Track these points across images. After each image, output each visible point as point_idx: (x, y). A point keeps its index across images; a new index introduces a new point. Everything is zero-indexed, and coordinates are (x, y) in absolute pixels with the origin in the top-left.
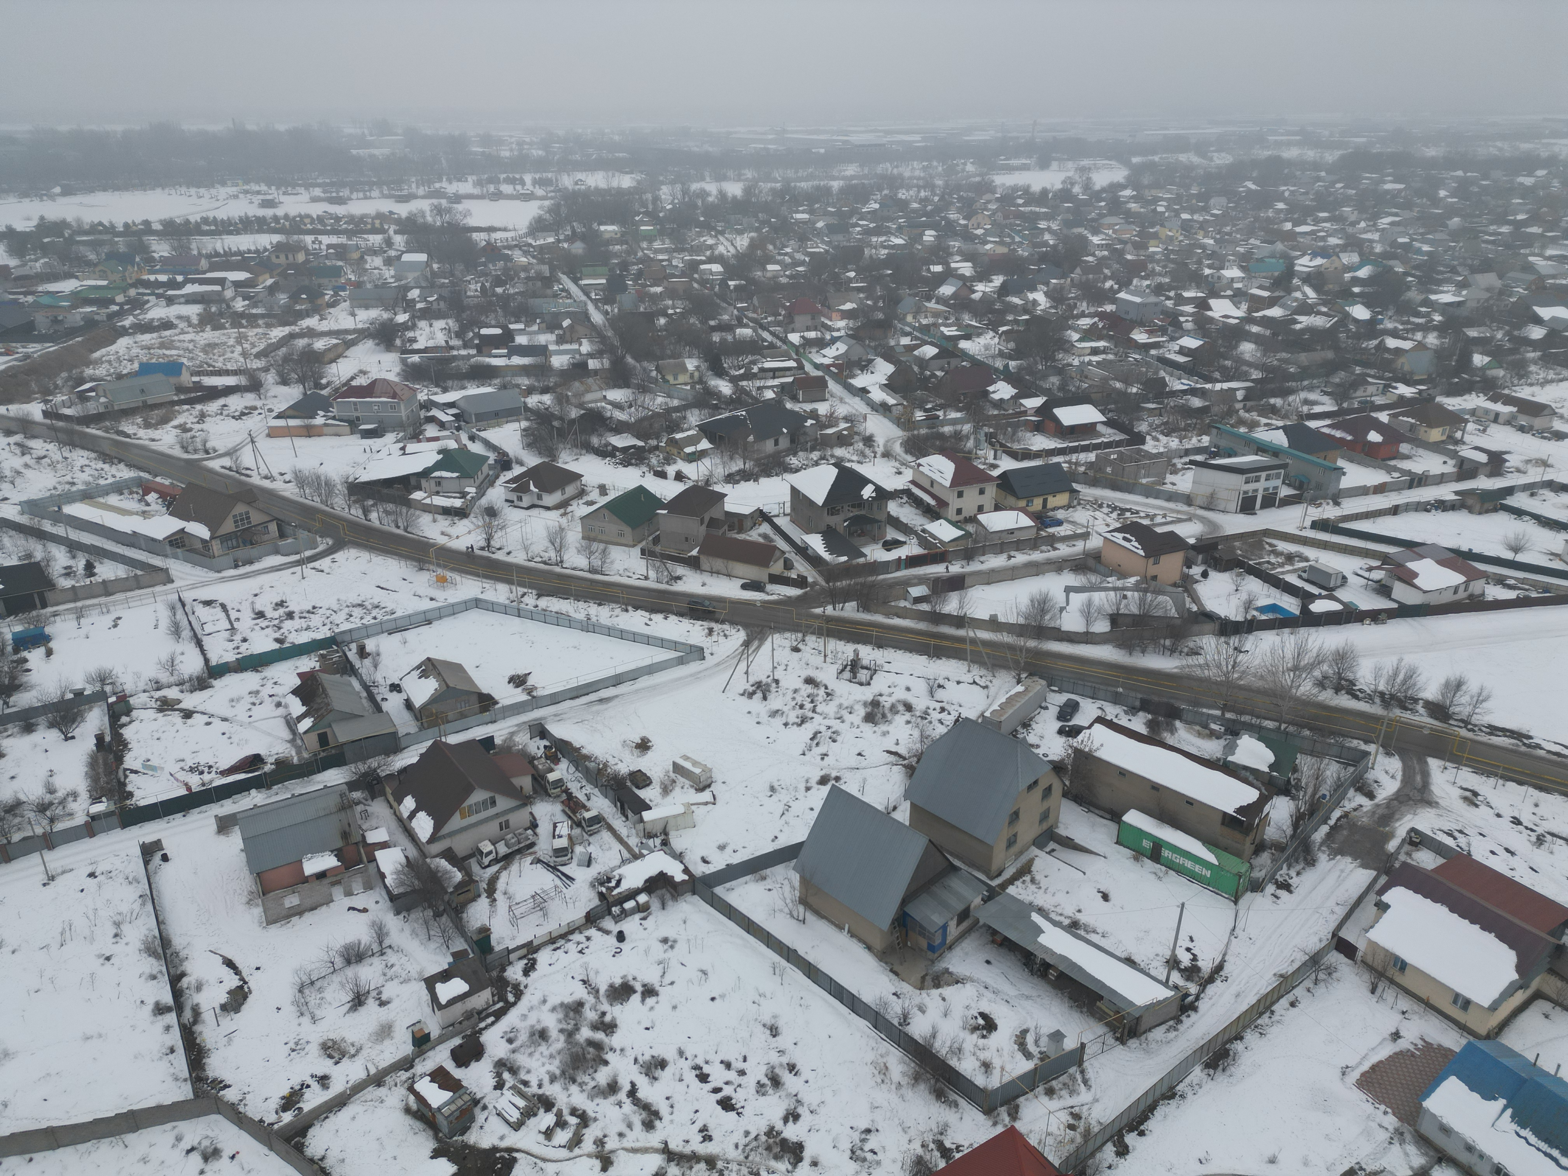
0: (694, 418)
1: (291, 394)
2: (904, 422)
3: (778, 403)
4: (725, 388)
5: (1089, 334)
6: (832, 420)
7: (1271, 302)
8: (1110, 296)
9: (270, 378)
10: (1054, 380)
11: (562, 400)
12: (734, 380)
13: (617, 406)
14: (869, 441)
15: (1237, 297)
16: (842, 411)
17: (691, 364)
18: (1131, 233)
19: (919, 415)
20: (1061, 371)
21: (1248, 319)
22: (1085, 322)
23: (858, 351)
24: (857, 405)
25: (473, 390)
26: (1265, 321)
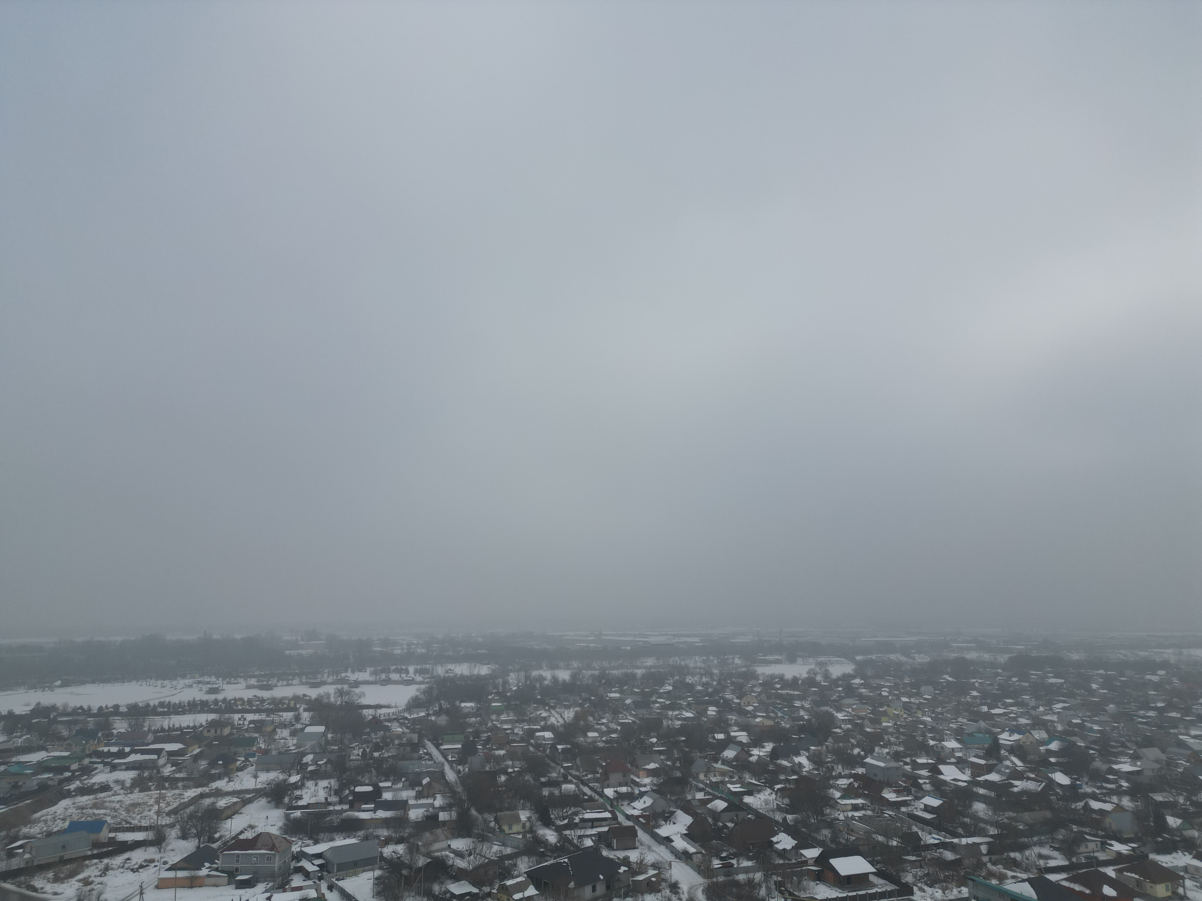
0: (524, 865)
1: (188, 847)
2: (704, 870)
3: (595, 851)
4: (551, 836)
5: (848, 793)
6: (641, 867)
7: (989, 769)
8: (859, 761)
9: (174, 833)
10: (826, 833)
11: (413, 850)
12: (559, 830)
13: (459, 854)
14: (674, 887)
15: (961, 764)
16: (650, 858)
17: (524, 815)
18: (866, 711)
19: (716, 863)
20: (831, 824)
21: (973, 783)
22: (843, 782)
23: (662, 804)
24: (662, 853)
25: (341, 842)
26: (988, 785)
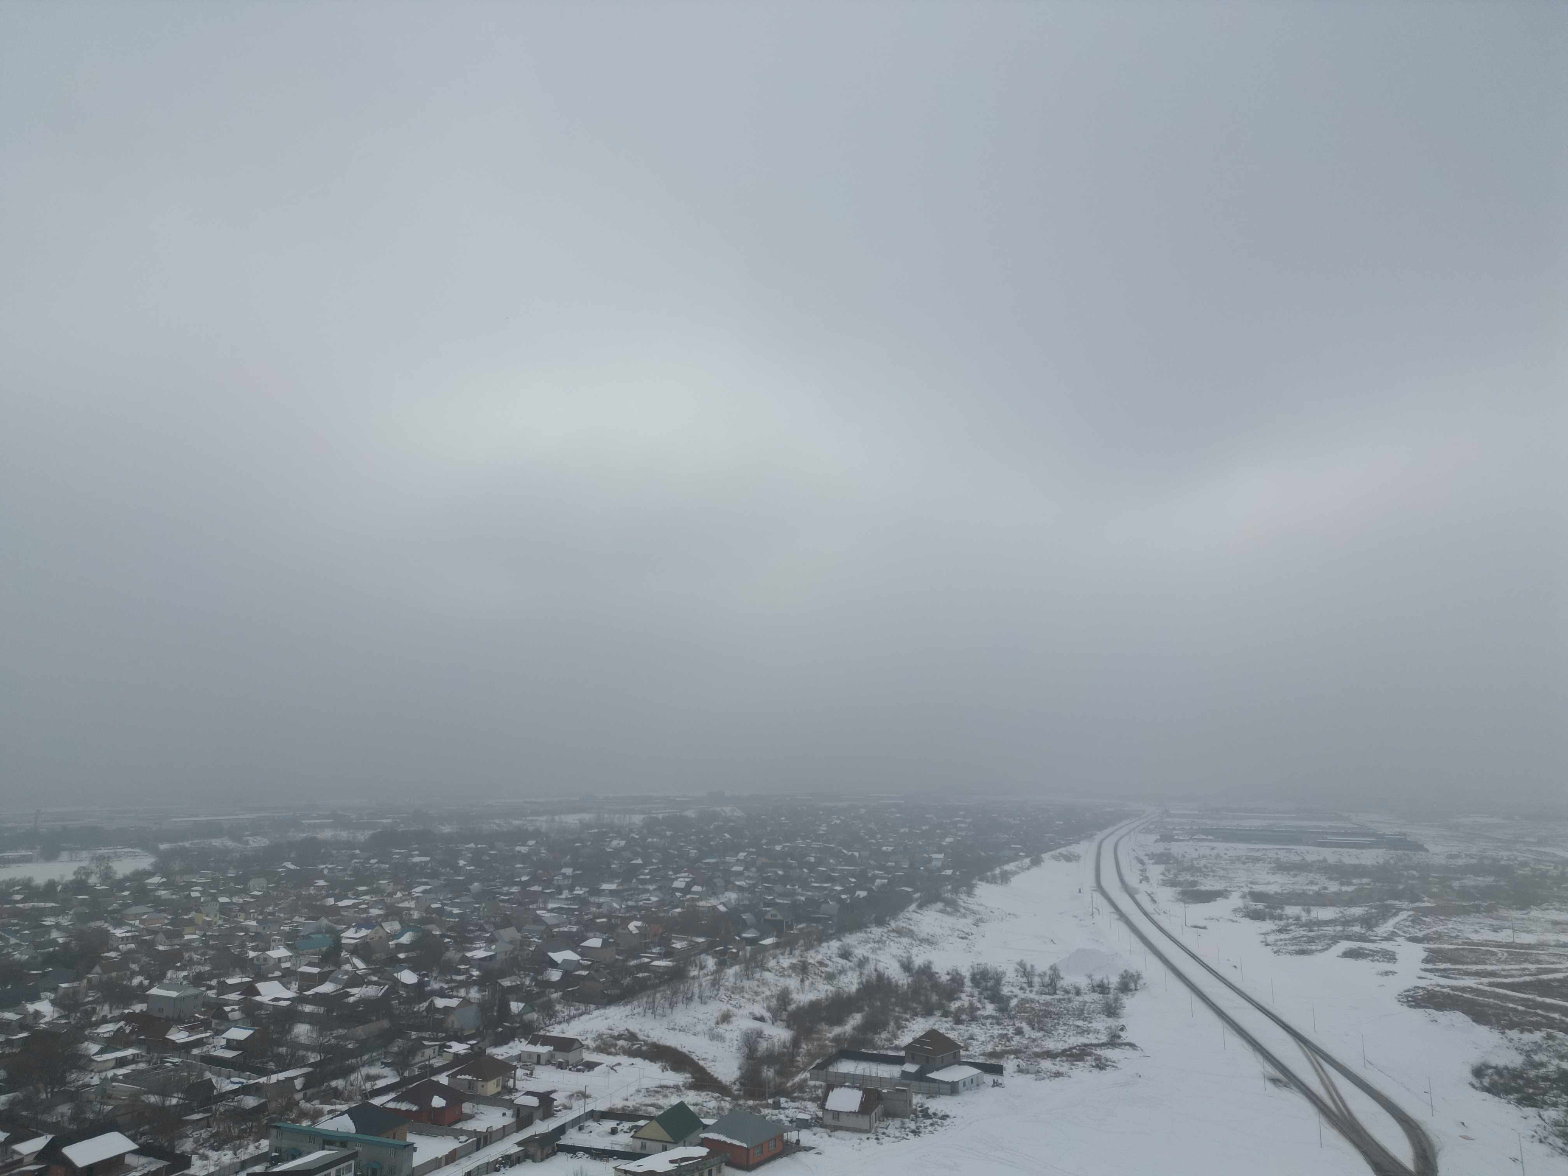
5: (110, 1044)
7: (322, 978)
8: (140, 994)
10: (63, 1111)
15: (286, 978)
18: (163, 921)
20: (75, 1096)
21: (301, 999)
22: (107, 1029)
26: (319, 999)
